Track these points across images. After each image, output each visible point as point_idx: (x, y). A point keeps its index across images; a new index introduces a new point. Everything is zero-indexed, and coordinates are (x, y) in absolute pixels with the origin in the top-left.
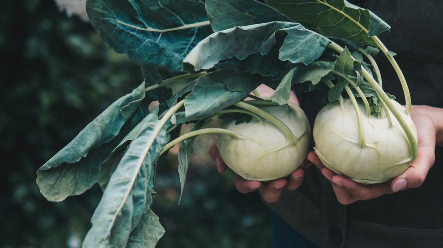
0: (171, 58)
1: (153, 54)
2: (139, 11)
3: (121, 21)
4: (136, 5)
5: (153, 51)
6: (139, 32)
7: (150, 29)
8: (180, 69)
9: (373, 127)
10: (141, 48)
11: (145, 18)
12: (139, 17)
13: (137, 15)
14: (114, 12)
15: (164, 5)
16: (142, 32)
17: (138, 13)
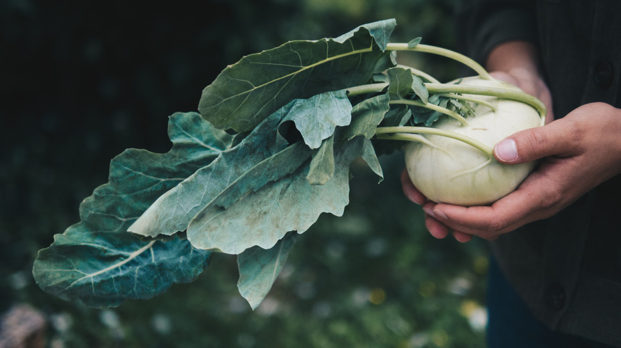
0: (177, 268)
1: (155, 280)
2: (105, 245)
3: (92, 272)
4: (96, 241)
5: (152, 277)
6: (125, 267)
7: (133, 255)
8: (196, 271)
9: (485, 130)
10: (137, 284)
11: (119, 247)
12: (111, 252)
13: (106, 251)
14: (78, 269)
15: (126, 217)
16: (128, 264)
17: (106, 248)
